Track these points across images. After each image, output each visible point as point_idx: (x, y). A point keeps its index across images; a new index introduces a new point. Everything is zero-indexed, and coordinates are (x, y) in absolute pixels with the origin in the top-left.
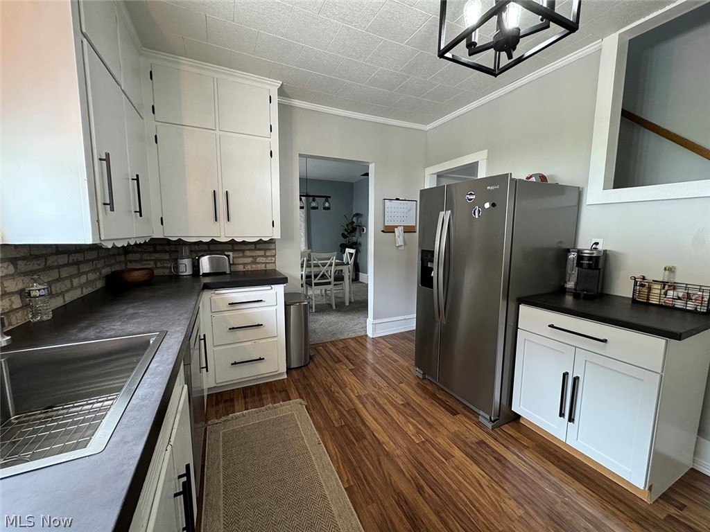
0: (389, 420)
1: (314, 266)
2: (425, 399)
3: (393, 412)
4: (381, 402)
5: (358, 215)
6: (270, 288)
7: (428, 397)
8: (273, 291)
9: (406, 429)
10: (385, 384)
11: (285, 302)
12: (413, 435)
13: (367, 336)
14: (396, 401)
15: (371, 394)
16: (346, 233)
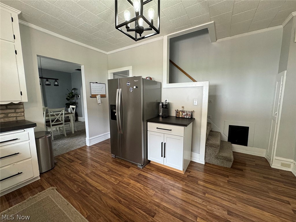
0: (103, 180)
1: (51, 116)
2: (117, 166)
3: (104, 175)
4: (98, 173)
5: (74, 89)
6: (23, 130)
7: (118, 165)
8: (25, 132)
9: (111, 180)
10: (99, 165)
11: (35, 137)
12: (114, 182)
13: (86, 146)
14: (105, 171)
15: (93, 171)
16: (69, 98)
